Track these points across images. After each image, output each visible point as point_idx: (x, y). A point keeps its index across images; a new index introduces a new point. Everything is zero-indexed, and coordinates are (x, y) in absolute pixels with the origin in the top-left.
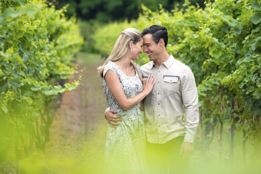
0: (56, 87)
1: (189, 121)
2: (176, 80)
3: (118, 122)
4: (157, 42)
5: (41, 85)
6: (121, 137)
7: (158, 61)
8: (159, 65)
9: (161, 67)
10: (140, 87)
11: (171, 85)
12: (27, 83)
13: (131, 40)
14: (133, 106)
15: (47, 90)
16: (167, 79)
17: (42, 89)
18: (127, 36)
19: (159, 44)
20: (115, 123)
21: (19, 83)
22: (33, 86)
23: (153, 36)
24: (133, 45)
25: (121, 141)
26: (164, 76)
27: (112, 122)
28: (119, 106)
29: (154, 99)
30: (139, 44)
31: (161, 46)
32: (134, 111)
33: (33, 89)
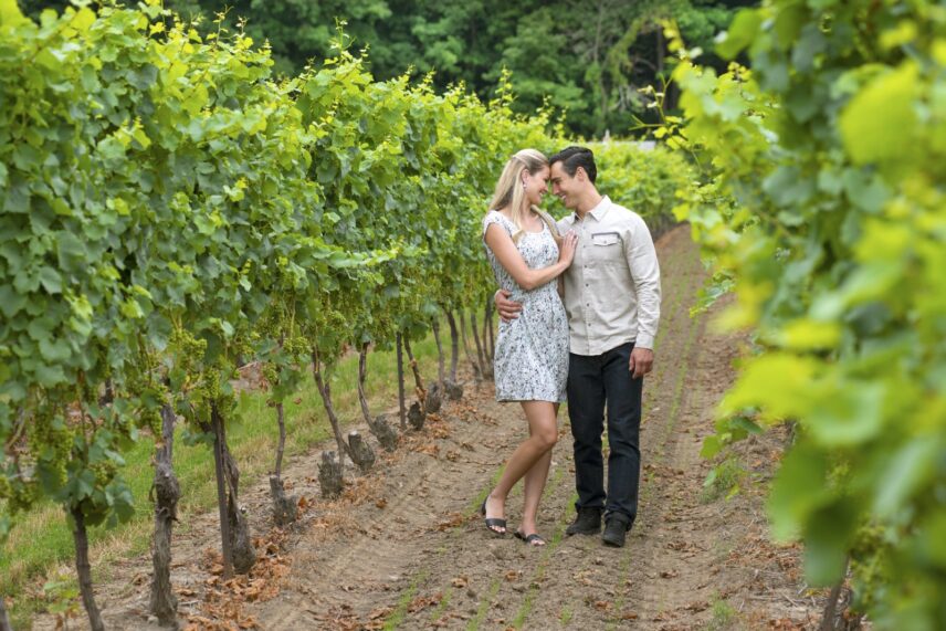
0: (356, 254)
1: (644, 309)
2: (613, 239)
3: (515, 314)
4: (572, 174)
5: (332, 250)
6: (518, 342)
7: (581, 207)
8: (584, 215)
9: (586, 218)
10: (551, 250)
11: (606, 250)
12: (308, 245)
13: (526, 168)
14: (540, 285)
15: (340, 258)
16: (599, 240)
17: (332, 256)
18: (519, 162)
19: (576, 177)
20: (509, 315)
21: (294, 244)
22: (317, 250)
23: (565, 165)
24: (529, 178)
25: (519, 349)
26: (593, 236)
27: (504, 313)
28: (516, 283)
29: (579, 277)
30: (540, 176)
31: (581, 180)
32: (543, 294)
33: (316, 256)
